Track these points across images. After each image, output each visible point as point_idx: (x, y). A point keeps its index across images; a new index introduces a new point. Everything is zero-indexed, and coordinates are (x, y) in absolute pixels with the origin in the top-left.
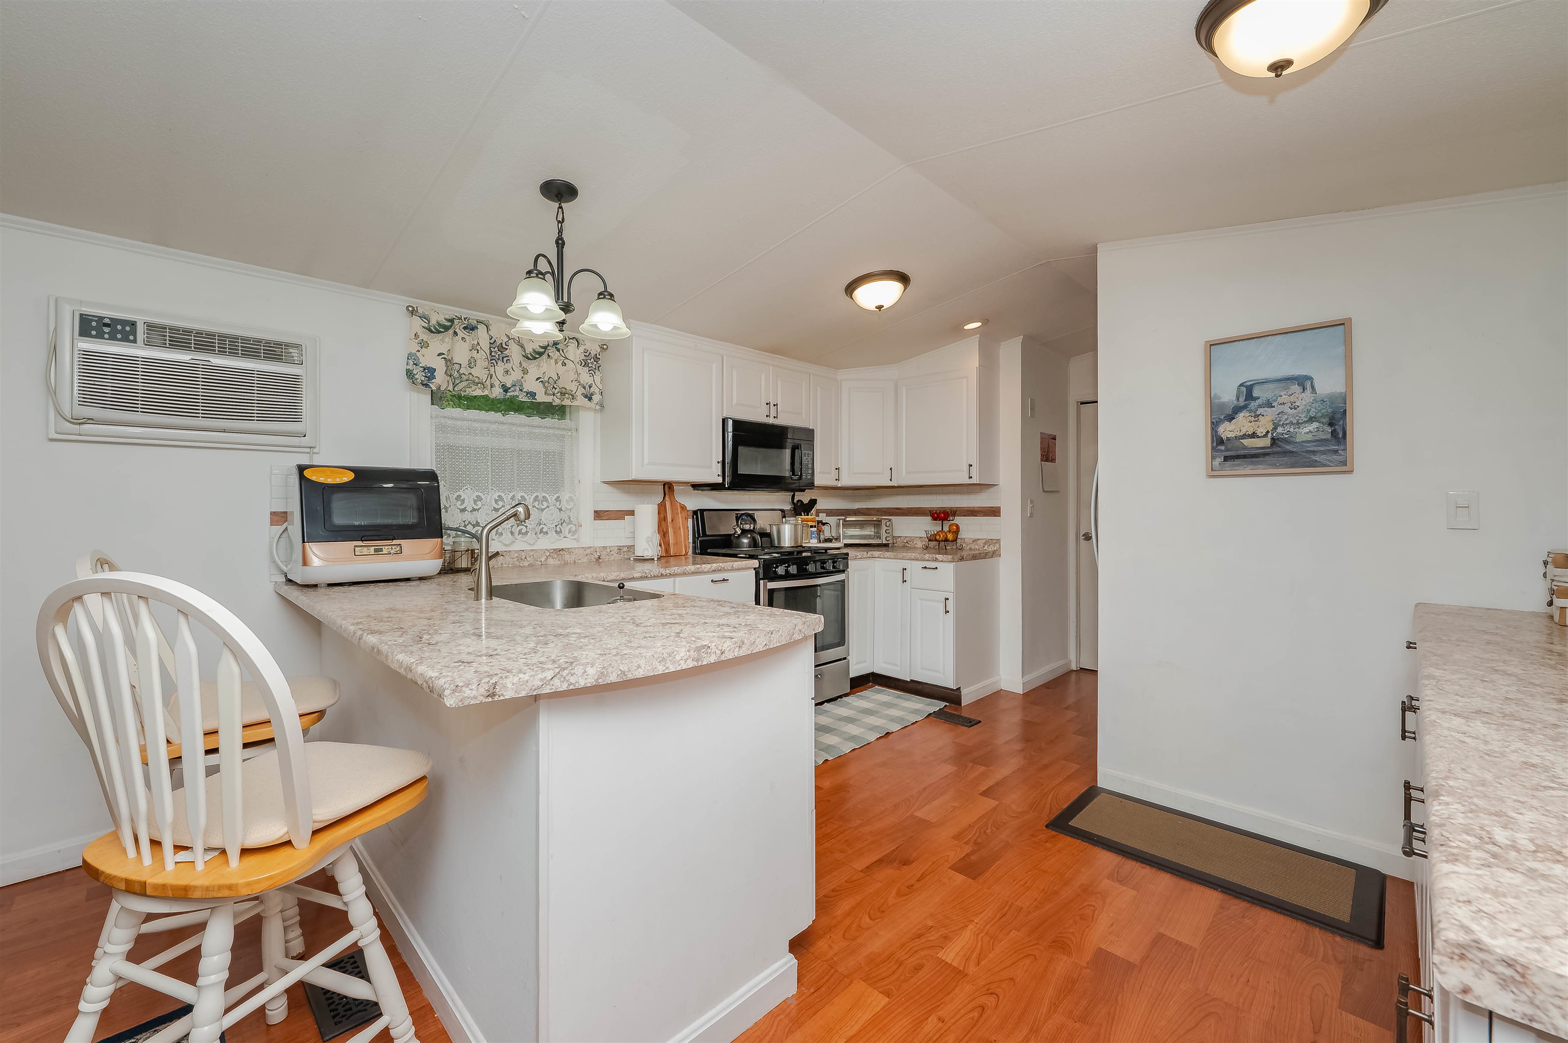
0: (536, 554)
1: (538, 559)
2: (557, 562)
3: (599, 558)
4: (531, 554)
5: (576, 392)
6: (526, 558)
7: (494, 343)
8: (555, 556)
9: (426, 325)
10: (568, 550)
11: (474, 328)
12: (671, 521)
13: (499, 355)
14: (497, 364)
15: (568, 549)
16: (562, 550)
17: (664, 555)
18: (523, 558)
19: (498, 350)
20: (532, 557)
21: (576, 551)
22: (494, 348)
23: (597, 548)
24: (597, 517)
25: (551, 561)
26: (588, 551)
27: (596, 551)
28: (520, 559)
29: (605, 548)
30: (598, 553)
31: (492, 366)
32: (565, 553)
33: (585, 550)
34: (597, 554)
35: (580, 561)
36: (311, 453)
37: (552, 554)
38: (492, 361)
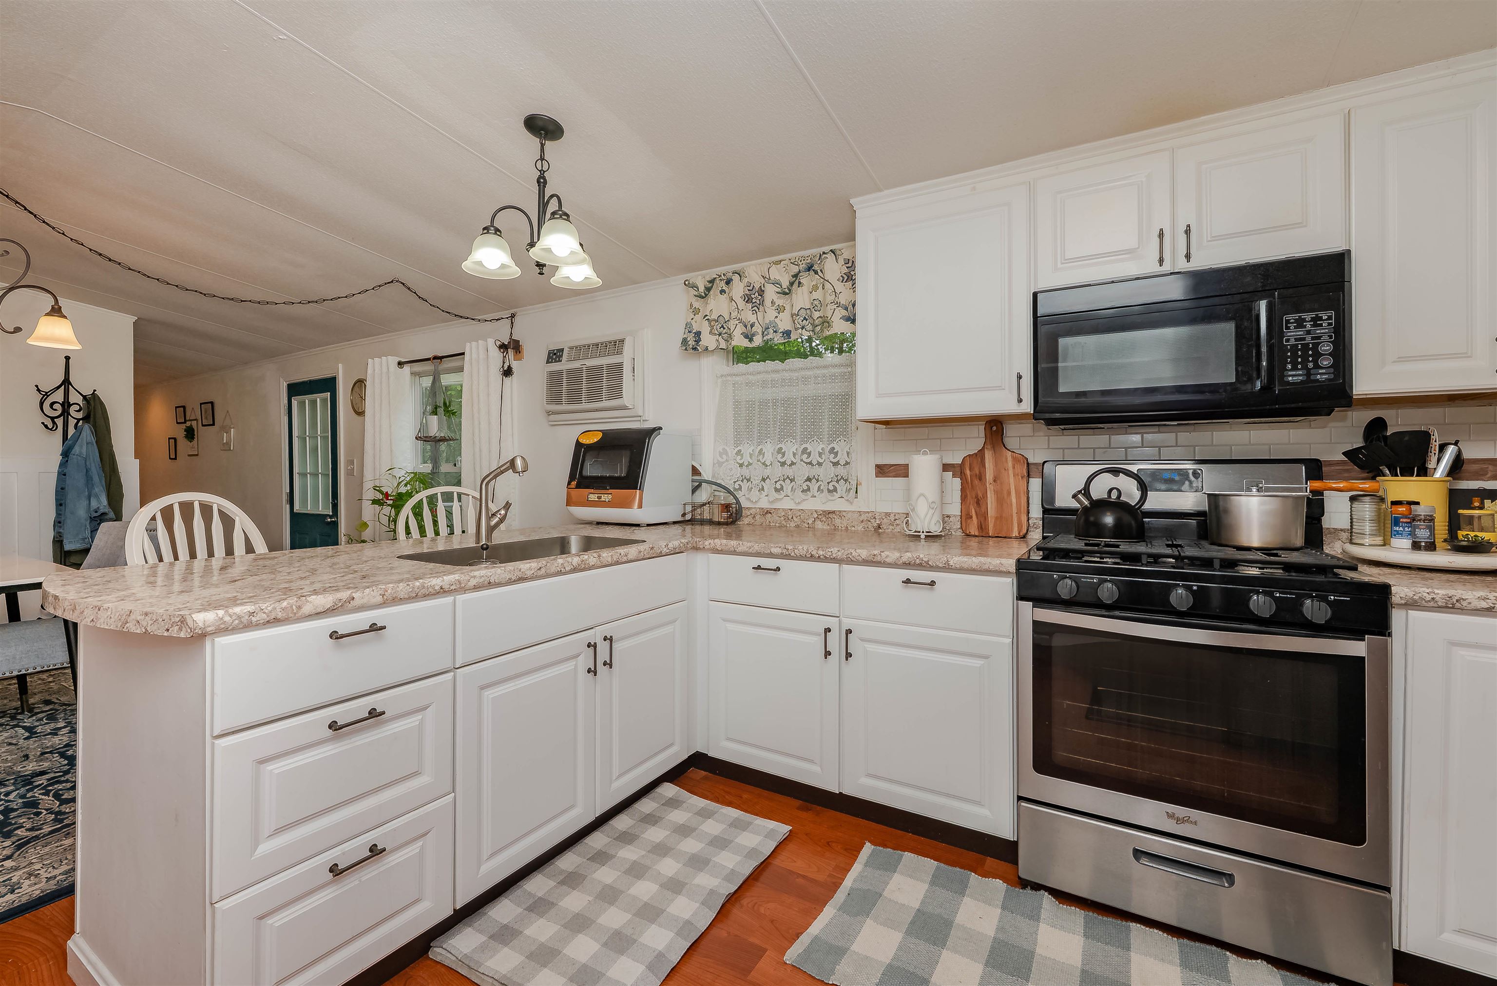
0: (803, 514)
1: (805, 521)
2: (826, 527)
3: (879, 527)
4: (798, 515)
5: (831, 318)
6: (792, 518)
7: (753, 289)
8: (824, 519)
9: (696, 293)
10: (840, 514)
11: (729, 281)
12: (992, 481)
13: (759, 300)
14: (759, 310)
15: (840, 511)
16: (834, 512)
17: (977, 534)
18: (790, 517)
19: (759, 295)
20: (799, 517)
21: (849, 515)
22: (754, 294)
23: (878, 514)
24: (881, 473)
25: (819, 525)
26: (864, 517)
27: (875, 518)
28: (787, 519)
29: (888, 514)
30: (877, 520)
31: (753, 314)
32: (836, 517)
33: (861, 515)
34: (875, 521)
35: (853, 529)
36: (642, 421)
37: (820, 517)
38: (753, 309)
